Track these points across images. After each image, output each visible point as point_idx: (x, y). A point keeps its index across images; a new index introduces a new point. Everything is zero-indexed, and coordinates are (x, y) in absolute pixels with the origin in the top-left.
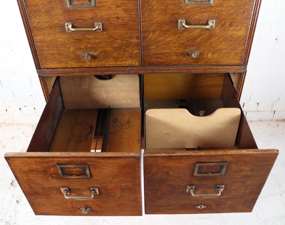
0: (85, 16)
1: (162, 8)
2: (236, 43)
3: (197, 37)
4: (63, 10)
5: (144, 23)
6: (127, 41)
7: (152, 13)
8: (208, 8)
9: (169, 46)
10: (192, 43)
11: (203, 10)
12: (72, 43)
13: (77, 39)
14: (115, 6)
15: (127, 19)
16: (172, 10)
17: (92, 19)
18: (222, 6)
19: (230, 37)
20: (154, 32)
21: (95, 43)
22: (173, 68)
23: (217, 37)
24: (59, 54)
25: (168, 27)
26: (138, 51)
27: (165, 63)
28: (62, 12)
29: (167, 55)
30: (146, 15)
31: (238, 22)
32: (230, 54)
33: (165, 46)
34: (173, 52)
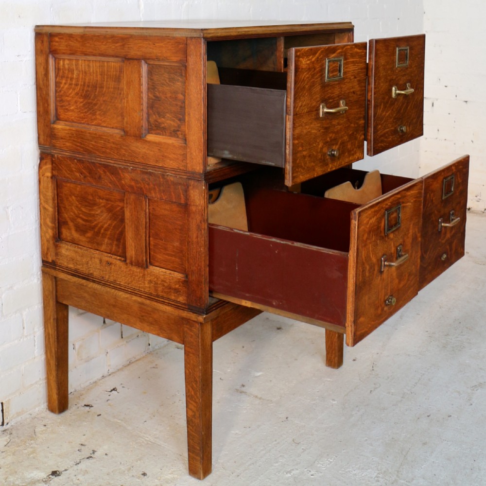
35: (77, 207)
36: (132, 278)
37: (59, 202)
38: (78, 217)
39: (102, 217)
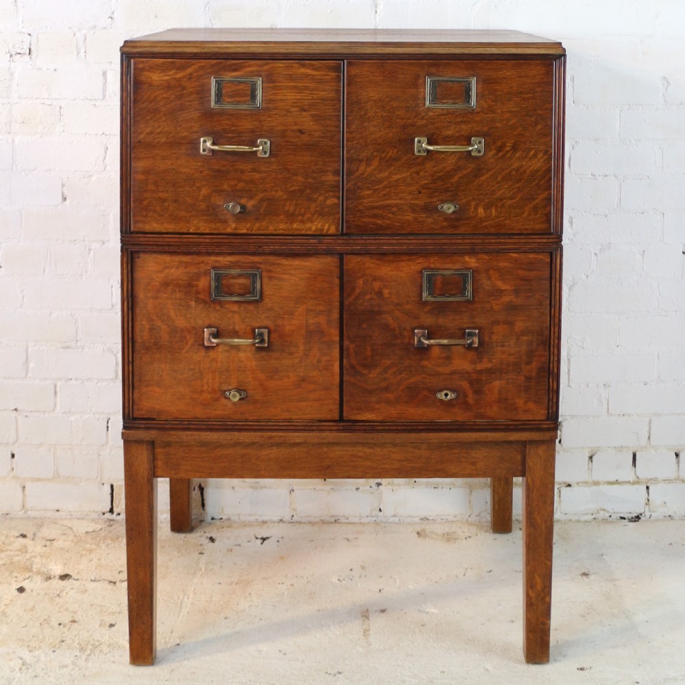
0: (239, 126)
1: (384, 114)
2: (532, 185)
3: (452, 173)
4: (201, 112)
5: (349, 143)
6: (315, 178)
7: (366, 124)
8: (469, 115)
9: (398, 191)
10: (442, 185)
11: (459, 120)
12: (207, 177)
13: (219, 171)
14: (297, 109)
15: (317, 134)
16: (402, 119)
17: (253, 131)
18: (494, 112)
19: (517, 171)
20: (369, 161)
21: (252, 181)
22: (407, 241)
23: (491, 173)
24: (175, 201)
25: (395, 151)
26: (335, 201)
27: (391, 228)
28: (199, 116)
29: (395, 209)
30: (354, 126)
31: (528, 142)
32: (522, 208)
33: (390, 191)
34: (407, 204)
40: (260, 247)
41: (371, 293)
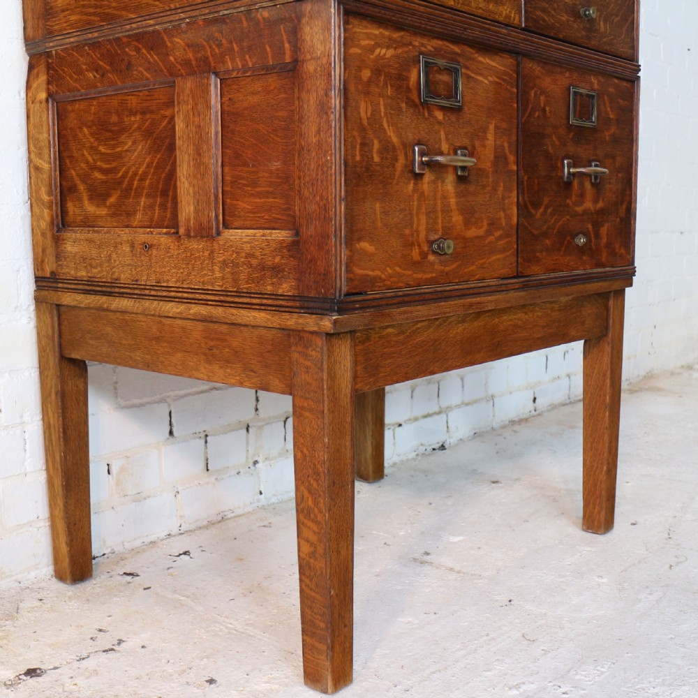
27: (554, 29)
29: (555, 5)
32: (622, 28)
34: (563, 2)
35: (91, 147)
36: (190, 266)
37: (62, 148)
38: (93, 168)
39: (136, 154)
40: (465, 29)
41: (539, 110)
